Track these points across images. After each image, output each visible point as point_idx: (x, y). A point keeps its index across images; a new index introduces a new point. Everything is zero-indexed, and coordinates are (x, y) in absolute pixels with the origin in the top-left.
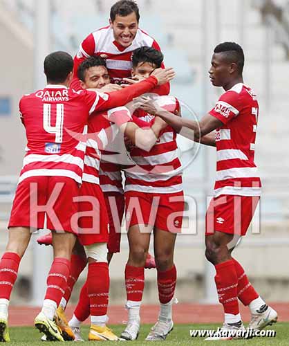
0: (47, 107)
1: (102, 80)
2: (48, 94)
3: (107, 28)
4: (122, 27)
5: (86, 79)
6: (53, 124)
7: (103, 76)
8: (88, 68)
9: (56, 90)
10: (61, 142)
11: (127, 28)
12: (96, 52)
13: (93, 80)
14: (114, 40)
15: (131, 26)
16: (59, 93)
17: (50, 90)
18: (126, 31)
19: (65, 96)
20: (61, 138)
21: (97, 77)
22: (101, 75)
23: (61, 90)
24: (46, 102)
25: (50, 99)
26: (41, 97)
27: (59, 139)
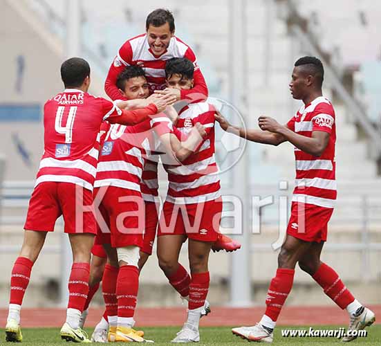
0: (60, 110)
1: (142, 91)
2: (65, 98)
3: (144, 35)
4: (154, 37)
5: (126, 89)
6: (64, 124)
7: (142, 87)
8: (128, 79)
9: (72, 94)
10: (71, 142)
11: (158, 38)
12: (133, 60)
13: (133, 91)
14: (149, 47)
15: (163, 37)
16: (75, 96)
17: (67, 94)
18: (158, 41)
19: (81, 99)
20: (71, 139)
21: (137, 88)
22: (141, 85)
23: (77, 94)
24: (62, 105)
25: (66, 102)
26: (58, 100)
27: (69, 140)
